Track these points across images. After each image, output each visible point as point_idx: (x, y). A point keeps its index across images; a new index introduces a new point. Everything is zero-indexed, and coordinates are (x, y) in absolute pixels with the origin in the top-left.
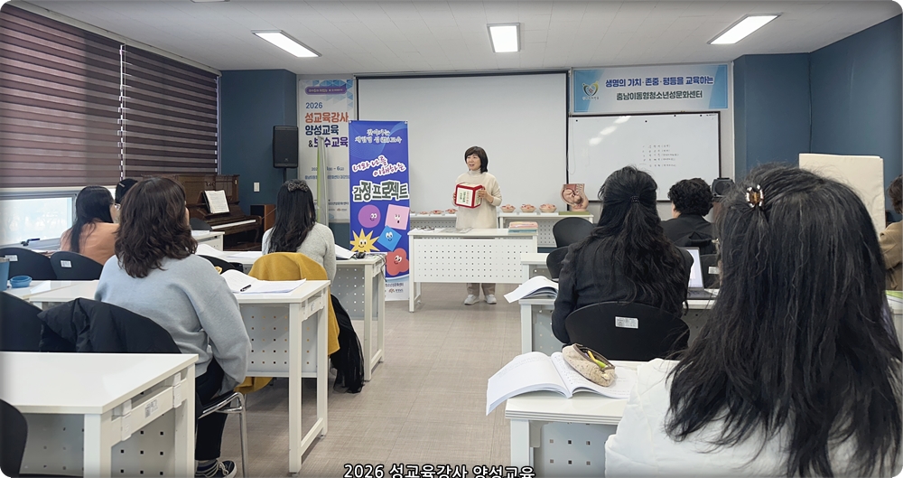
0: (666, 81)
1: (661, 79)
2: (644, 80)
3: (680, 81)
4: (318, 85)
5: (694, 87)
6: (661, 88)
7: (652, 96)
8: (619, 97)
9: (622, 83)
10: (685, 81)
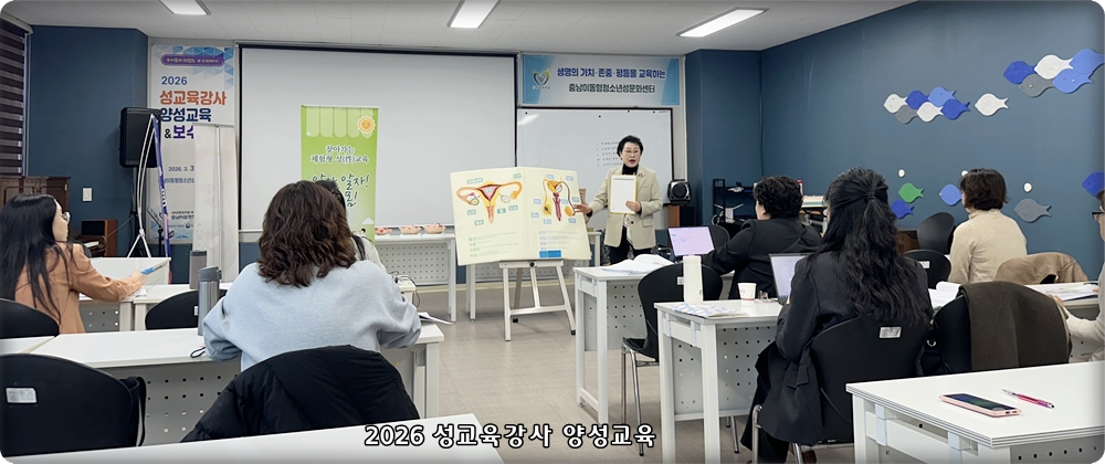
0: (619, 73)
1: (614, 71)
2: (597, 71)
3: (633, 74)
4: (181, 53)
5: (647, 81)
6: (614, 81)
7: (605, 88)
8: (572, 88)
9: (575, 72)
10: (638, 73)
